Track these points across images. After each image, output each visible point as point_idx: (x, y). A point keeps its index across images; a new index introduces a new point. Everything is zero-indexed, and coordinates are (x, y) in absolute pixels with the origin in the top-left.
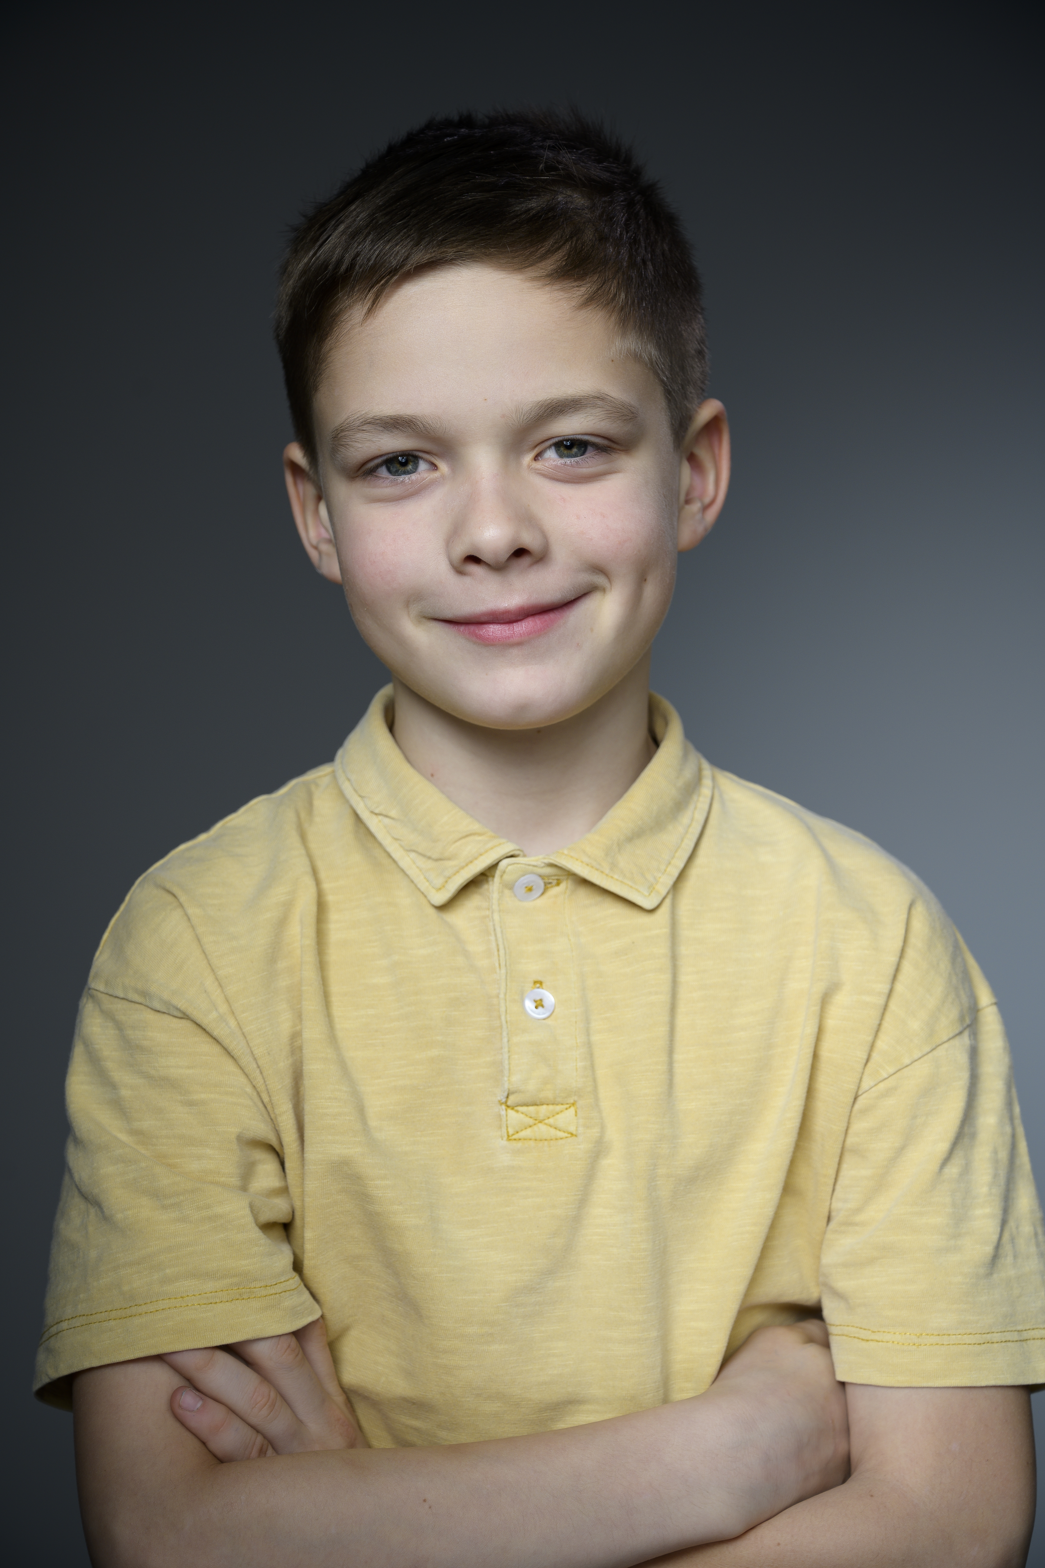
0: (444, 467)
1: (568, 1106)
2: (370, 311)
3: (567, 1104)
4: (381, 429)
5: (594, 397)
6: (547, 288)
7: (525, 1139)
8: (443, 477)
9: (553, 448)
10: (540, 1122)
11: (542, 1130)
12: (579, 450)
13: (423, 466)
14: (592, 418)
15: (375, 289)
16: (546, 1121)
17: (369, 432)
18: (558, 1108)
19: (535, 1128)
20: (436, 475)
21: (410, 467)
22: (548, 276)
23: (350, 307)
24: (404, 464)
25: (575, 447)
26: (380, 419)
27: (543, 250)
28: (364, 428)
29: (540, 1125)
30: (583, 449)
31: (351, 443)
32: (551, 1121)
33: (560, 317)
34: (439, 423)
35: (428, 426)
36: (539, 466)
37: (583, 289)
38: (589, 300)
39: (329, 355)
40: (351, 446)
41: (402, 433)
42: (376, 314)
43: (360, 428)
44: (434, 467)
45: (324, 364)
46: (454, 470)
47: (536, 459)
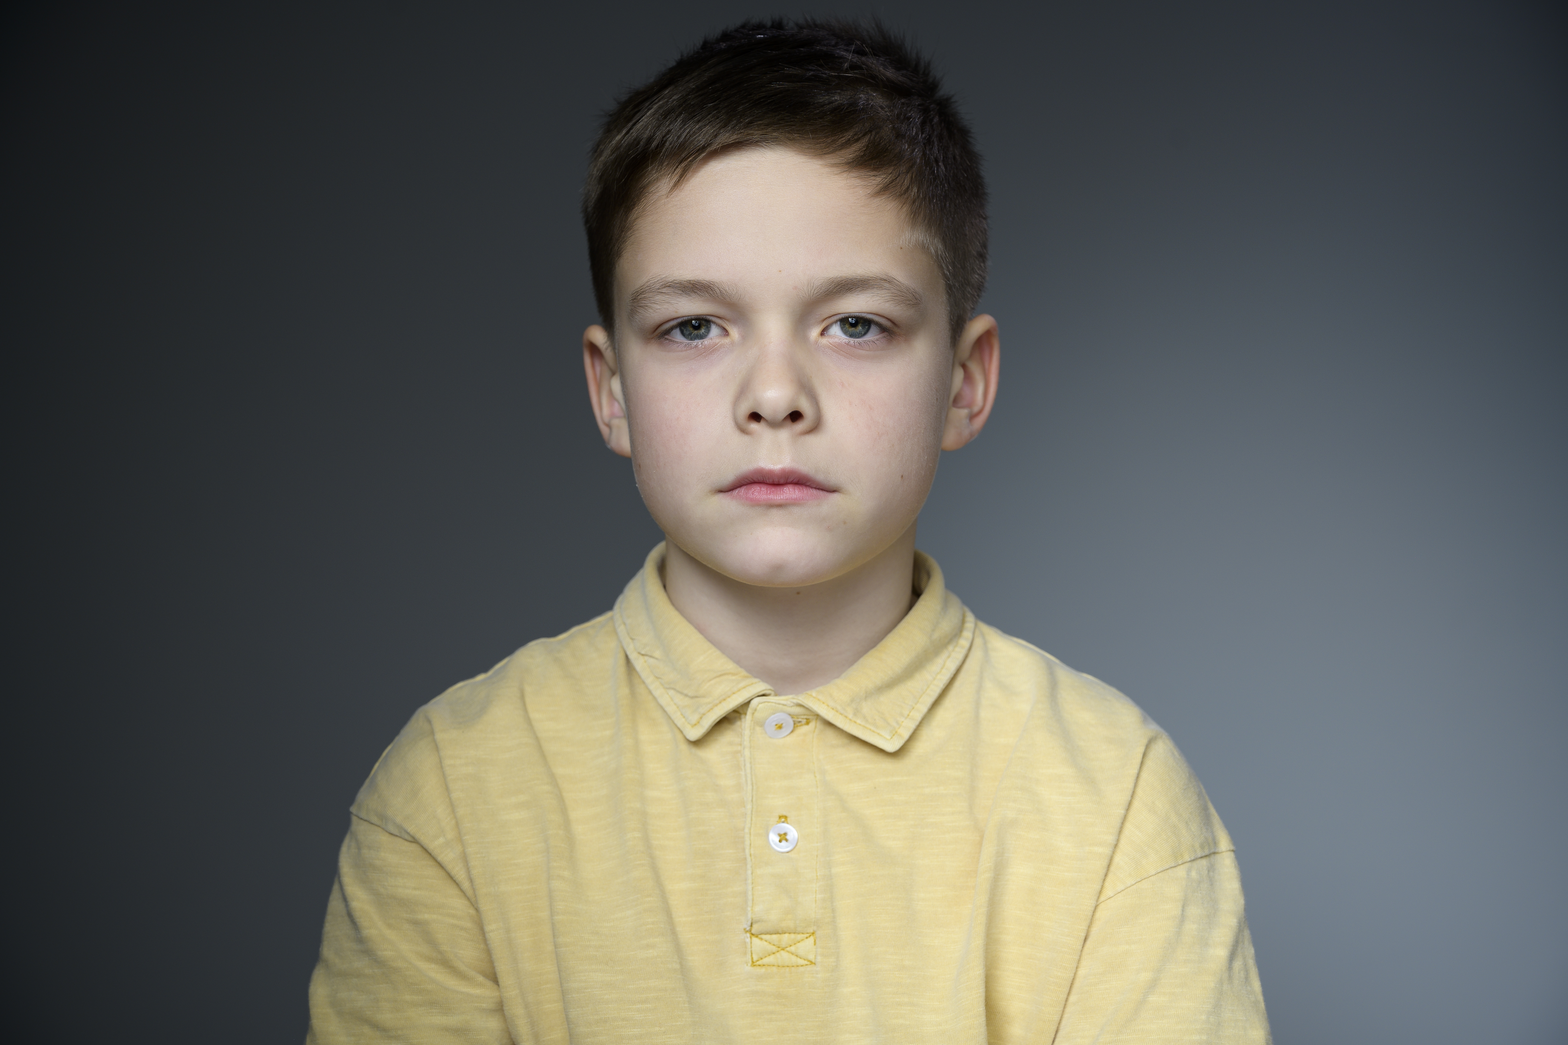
0: (735, 333)
1: (808, 935)
2: (677, 184)
4: (680, 292)
5: (881, 279)
6: (846, 174)
7: (767, 966)
8: (733, 343)
9: (839, 323)
10: (782, 949)
11: (783, 957)
12: (863, 328)
13: (714, 331)
14: (878, 298)
15: (683, 165)
16: (789, 949)
17: (668, 295)
18: (799, 937)
19: (778, 955)
20: (726, 341)
21: (703, 331)
22: (847, 163)
23: (658, 180)
24: (697, 328)
25: (860, 324)
26: (680, 283)
27: (843, 140)
28: (664, 290)
29: (783, 952)
30: (867, 327)
31: (650, 304)
32: (792, 949)
33: (854, 203)
34: (735, 289)
35: (724, 292)
36: (824, 341)
37: (879, 179)
38: (883, 190)
39: (635, 223)
40: (650, 307)
41: (699, 297)
42: (682, 187)
43: (659, 290)
44: (725, 332)
45: (630, 232)
46: (744, 338)
47: (823, 333)
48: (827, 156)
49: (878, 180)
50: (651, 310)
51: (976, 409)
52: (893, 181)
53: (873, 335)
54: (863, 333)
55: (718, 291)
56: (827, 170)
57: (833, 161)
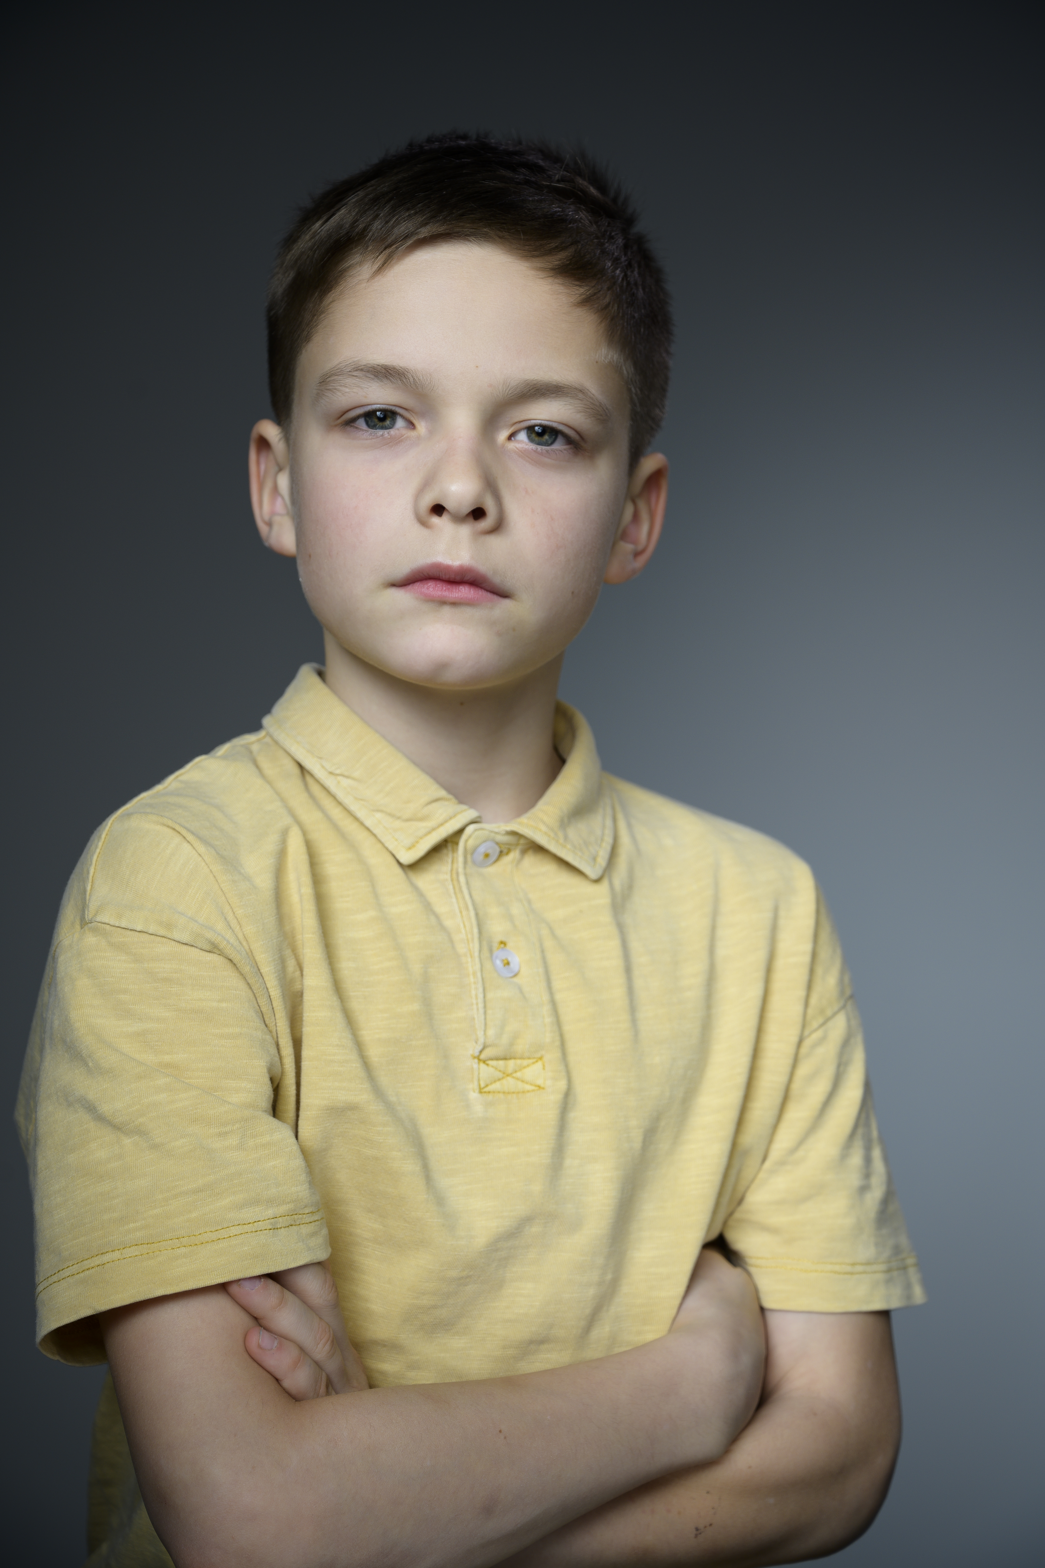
0: (422, 427)
1: (535, 1060)
2: (380, 270)
3: (534, 1058)
4: (372, 377)
5: (576, 389)
6: (550, 280)
7: (494, 1092)
8: (419, 438)
9: (525, 431)
10: (508, 1075)
11: (509, 1083)
12: (550, 437)
13: (400, 423)
14: (570, 407)
15: (388, 251)
16: (514, 1075)
17: (359, 378)
18: (525, 1062)
19: (504, 1081)
20: (412, 434)
21: (388, 422)
22: (552, 269)
23: (361, 263)
24: (382, 420)
25: (548, 434)
26: (373, 368)
28: (355, 373)
29: (509, 1078)
30: (554, 437)
31: (339, 387)
32: (518, 1074)
33: (557, 309)
34: (429, 380)
35: (418, 381)
36: (512, 445)
37: (582, 290)
38: (585, 302)
39: (331, 306)
40: (339, 390)
41: (391, 384)
42: (384, 273)
43: (350, 373)
44: (411, 425)
45: (323, 316)
46: (431, 432)
47: (511, 437)
48: (534, 259)
49: (580, 291)
50: (339, 394)
51: (640, 547)
52: (595, 294)
53: (559, 445)
54: (550, 442)
55: (411, 379)
56: (533, 272)
57: (539, 265)
